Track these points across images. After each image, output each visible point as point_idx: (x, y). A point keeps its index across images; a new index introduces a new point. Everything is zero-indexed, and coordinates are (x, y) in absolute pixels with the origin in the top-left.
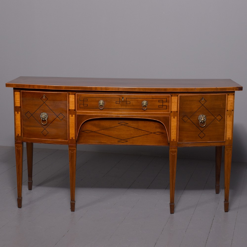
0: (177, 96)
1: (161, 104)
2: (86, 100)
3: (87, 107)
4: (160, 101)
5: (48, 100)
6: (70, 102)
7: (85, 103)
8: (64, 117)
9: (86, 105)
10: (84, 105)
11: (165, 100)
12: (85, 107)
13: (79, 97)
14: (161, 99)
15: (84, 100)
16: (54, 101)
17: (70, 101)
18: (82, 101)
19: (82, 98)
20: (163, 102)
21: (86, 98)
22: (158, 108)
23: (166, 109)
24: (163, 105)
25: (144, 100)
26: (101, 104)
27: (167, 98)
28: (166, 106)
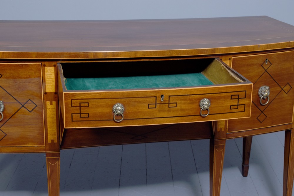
0: (230, 59)
1: (235, 102)
2: (87, 105)
3: (87, 119)
4: (233, 97)
5: (3, 77)
6: (46, 79)
7: (82, 111)
8: (37, 106)
9: (87, 115)
10: (82, 115)
11: (242, 94)
12: (82, 119)
13: (71, 100)
14: (236, 93)
15: (82, 105)
16: (15, 78)
17: (46, 77)
18: (78, 107)
19: (78, 100)
20: (238, 99)
21: (86, 101)
22: (229, 111)
23: (244, 111)
24: (238, 105)
25: (203, 98)
26: (119, 112)
27: (246, 91)
28: (245, 105)
